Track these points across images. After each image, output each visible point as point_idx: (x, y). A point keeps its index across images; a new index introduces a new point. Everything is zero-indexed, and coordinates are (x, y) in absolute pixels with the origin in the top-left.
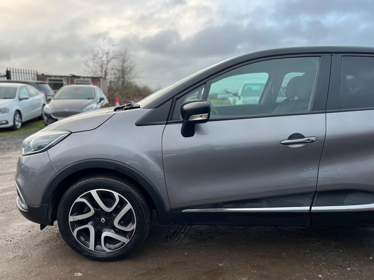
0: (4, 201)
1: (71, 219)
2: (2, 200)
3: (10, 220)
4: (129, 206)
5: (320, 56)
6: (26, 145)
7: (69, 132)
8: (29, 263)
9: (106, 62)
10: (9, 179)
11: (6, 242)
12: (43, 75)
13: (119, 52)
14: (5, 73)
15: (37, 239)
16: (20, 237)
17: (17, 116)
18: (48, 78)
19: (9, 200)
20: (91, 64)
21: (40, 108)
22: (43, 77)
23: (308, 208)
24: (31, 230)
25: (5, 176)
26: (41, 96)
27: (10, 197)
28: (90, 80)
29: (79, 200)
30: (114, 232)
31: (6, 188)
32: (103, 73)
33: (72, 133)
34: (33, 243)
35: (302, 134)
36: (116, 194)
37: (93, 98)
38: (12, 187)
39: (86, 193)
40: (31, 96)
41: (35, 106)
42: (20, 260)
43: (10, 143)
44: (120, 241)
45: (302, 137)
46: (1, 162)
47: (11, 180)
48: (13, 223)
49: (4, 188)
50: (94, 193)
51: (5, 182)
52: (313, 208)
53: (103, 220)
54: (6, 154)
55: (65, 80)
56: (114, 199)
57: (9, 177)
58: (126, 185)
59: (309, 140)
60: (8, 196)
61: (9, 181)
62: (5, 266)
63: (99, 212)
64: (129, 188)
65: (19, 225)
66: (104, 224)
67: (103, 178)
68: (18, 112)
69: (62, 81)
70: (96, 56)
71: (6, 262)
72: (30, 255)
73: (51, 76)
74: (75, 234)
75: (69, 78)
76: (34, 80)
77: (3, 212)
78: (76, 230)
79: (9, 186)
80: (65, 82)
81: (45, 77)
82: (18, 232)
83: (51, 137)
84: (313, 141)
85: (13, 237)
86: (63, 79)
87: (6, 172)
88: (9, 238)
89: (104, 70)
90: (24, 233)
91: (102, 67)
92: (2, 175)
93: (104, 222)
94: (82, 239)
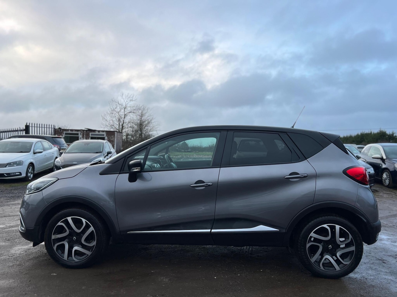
0: (10, 234)
1: (53, 237)
2: (9, 233)
3: (13, 245)
4: (92, 229)
5: (220, 132)
6: (29, 188)
7: (57, 179)
8: (22, 268)
9: (123, 116)
10: (16, 219)
11: (8, 257)
12: (60, 128)
13: (137, 107)
14: (24, 128)
15: (30, 256)
16: (19, 255)
17: (30, 168)
18: (65, 132)
19: (14, 233)
20: (108, 118)
21: (53, 161)
22: (61, 131)
23: (209, 230)
24: (27, 251)
25: (13, 217)
26: (55, 149)
27: (15, 231)
28: (104, 133)
29: (60, 224)
30: (81, 247)
31: (13, 225)
32: (121, 127)
33: (59, 179)
34: (27, 258)
35: (203, 180)
36: (84, 220)
37: (101, 152)
38: (17, 225)
39: (64, 219)
40: (45, 150)
41: (48, 159)
42: (17, 266)
43: (21, 192)
44: (86, 254)
45: (203, 182)
46: (11, 207)
47: (17, 220)
48: (15, 247)
49: (11, 225)
50: (69, 219)
51: (13, 222)
52: (213, 231)
53: (74, 239)
54: (16, 201)
55: (81, 134)
56: (82, 224)
57: (16, 218)
58: (90, 214)
59: (207, 184)
60: (13, 230)
61: (16, 220)
62: (6, 269)
63: (72, 233)
64: (93, 216)
65: (19, 248)
66: (75, 241)
67: (76, 209)
68: (32, 164)
69: (78, 134)
70: (114, 110)
71: (7, 267)
72: (24, 264)
73: (68, 130)
74: (55, 248)
75: (85, 132)
76: (51, 135)
77: (8, 240)
78: (56, 245)
79: (15, 224)
80: (80, 136)
81: (62, 131)
82: (18, 252)
83: (45, 182)
84: (209, 185)
85: (14, 254)
86: (79, 133)
87: (14, 214)
88: (11, 255)
89: (121, 124)
90: (22, 253)
91: (119, 120)
92: (11, 216)
93: (75, 240)
94: (60, 251)
